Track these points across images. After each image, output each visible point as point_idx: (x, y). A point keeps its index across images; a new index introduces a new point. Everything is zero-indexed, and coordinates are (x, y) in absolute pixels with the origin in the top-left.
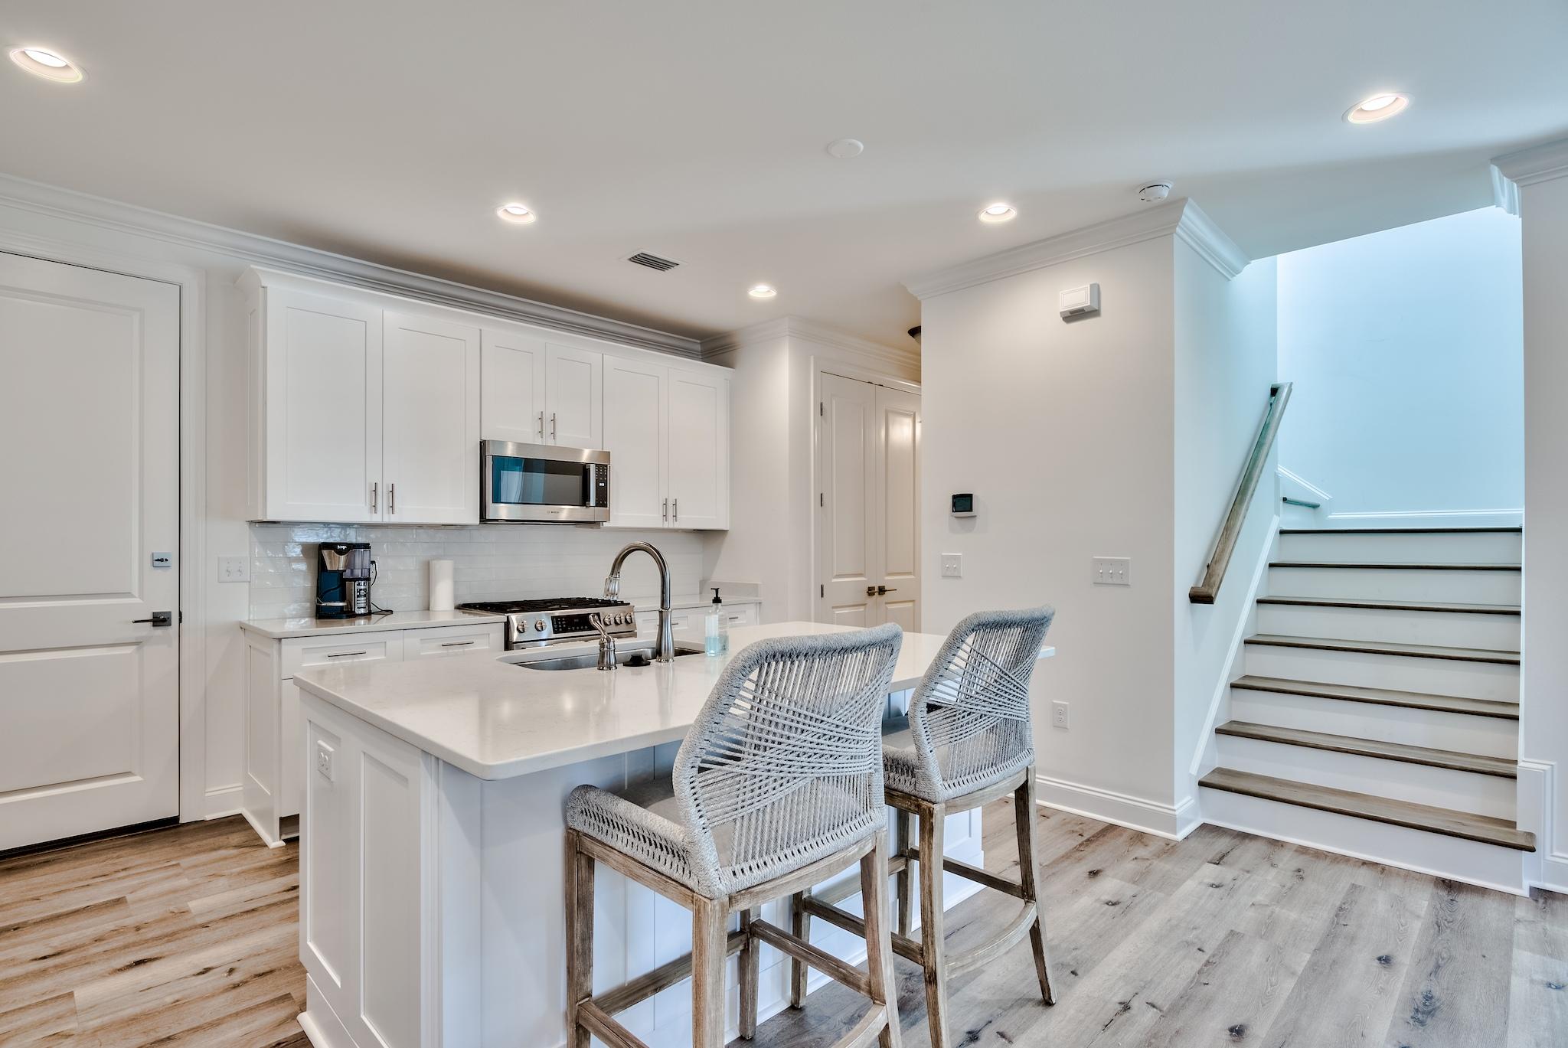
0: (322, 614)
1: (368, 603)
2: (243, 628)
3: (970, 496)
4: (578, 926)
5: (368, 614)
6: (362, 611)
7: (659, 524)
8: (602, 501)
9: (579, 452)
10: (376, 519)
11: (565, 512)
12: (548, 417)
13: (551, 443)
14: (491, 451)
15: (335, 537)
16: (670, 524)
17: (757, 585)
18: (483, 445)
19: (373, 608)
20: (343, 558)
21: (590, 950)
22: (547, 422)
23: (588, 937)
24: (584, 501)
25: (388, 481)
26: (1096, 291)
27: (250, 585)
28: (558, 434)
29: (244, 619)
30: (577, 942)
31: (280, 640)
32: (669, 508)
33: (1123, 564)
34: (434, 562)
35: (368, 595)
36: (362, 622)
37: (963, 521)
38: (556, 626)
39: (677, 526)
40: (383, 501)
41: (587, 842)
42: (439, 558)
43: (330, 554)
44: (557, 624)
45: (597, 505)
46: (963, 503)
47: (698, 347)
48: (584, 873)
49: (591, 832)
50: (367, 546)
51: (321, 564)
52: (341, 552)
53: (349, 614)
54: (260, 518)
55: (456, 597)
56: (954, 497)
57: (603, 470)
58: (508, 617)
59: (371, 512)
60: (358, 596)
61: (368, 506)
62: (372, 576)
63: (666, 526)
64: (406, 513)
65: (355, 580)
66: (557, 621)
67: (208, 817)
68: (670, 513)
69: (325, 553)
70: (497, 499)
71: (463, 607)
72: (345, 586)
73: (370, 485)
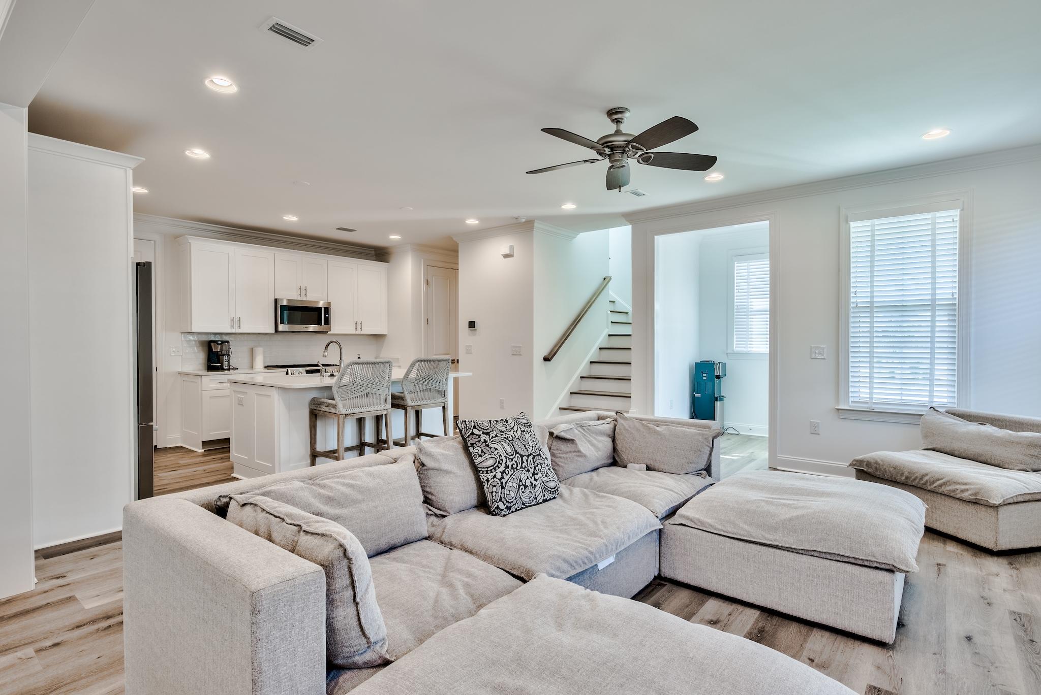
0: (210, 369)
1: (229, 365)
2: (180, 374)
3: (474, 322)
4: (313, 432)
5: (229, 369)
6: (227, 368)
7: (353, 332)
8: (327, 322)
9: (318, 302)
10: (233, 331)
11: (312, 328)
12: (303, 288)
13: (304, 299)
14: (280, 303)
15: (212, 338)
16: (359, 332)
17: (398, 359)
18: (276, 300)
19: (231, 367)
20: (219, 346)
21: (316, 438)
22: (303, 290)
23: (315, 435)
24: (319, 323)
25: (238, 316)
26: (512, 248)
27: (182, 357)
28: (308, 295)
29: (180, 370)
30: (312, 435)
31: (201, 376)
32: (359, 325)
33: (520, 347)
34: (255, 348)
35: (229, 362)
36: (226, 372)
37: (473, 331)
39: (362, 333)
40: (236, 325)
41: (315, 411)
42: (256, 347)
43: (214, 345)
45: (325, 324)
46: (472, 324)
47: (373, 252)
48: (314, 419)
49: (316, 408)
50: (228, 342)
51: (210, 349)
52: (219, 344)
53: (221, 369)
54: (189, 331)
55: (264, 363)
56: (469, 322)
57: (327, 310)
58: (287, 370)
59: (231, 328)
60: (225, 362)
61: (230, 326)
62: (230, 354)
63: (357, 333)
64: (245, 329)
65: (224, 355)
66: (308, 372)
67: (168, 446)
68: (359, 327)
69: (212, 344)
70: (282, 323)
71: (268, 367)
72: (219, 357)
73: (231, 318)
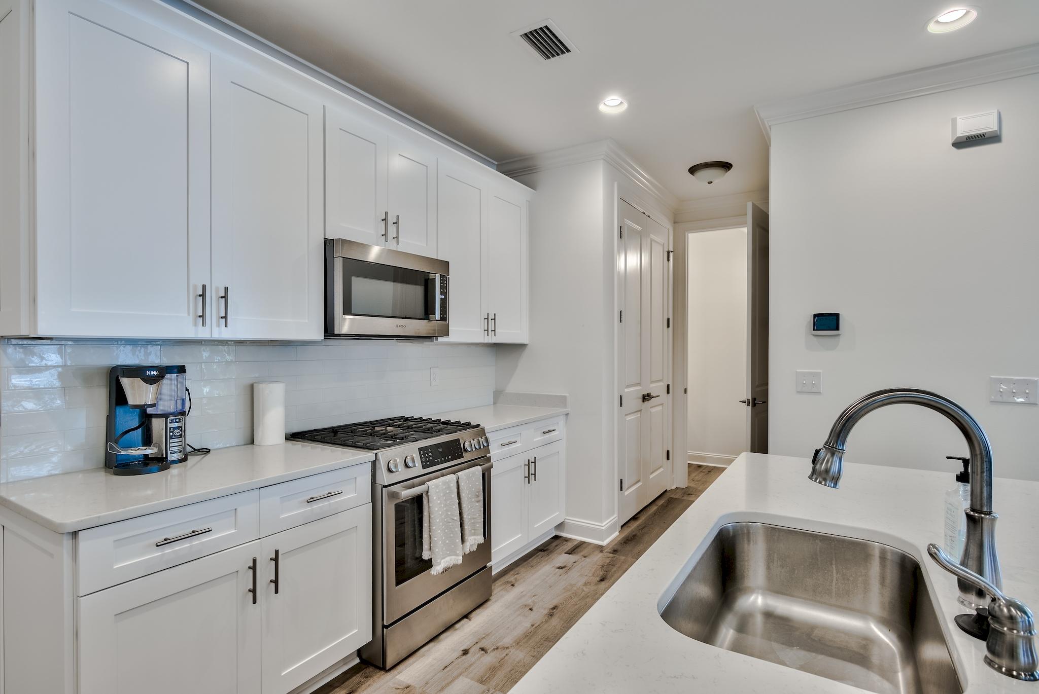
1: (184, 445)
6: (176, 457)
7: (483, 339)
8: (443, 314)
10: (203, 333)
12: (392, 219)
14: (342, 252)
15: (127, 357)
16: (490, 339)
17: (565, 397)
18: (329, 245)
19: (189, 451)
20: (152, 388)
22: (390, 225)
24: (429, 314)
25: (219, 283)
26: (999, 117)
28: (400, 239)
31: (75, 534)
32: (491, 322)
34: (262, 386)
35: (183, 435)
36: (175, 471)
38: (423, 460)
40: (214, 309)
42: (266, 380)
44: (425, 457)
45: (441, 318)
46: (826, 322)
50: (182, 369)
51: (118, 398)
52: (149, 379)
53: (158, 462)
54: (24, 332)
56: (815, 316)
57: (443, 280)
58: (376, 454)
59: (195, 324)
60: (171, 438)
61: (191, 318)
62: (187, 409)
65: (166, 417)
66: (424, 454)
68: (491, 328)
69: (125, 382)
70: (347, 310)
71: (293, 437)
72: (150, 422)
73: (195, 287)
